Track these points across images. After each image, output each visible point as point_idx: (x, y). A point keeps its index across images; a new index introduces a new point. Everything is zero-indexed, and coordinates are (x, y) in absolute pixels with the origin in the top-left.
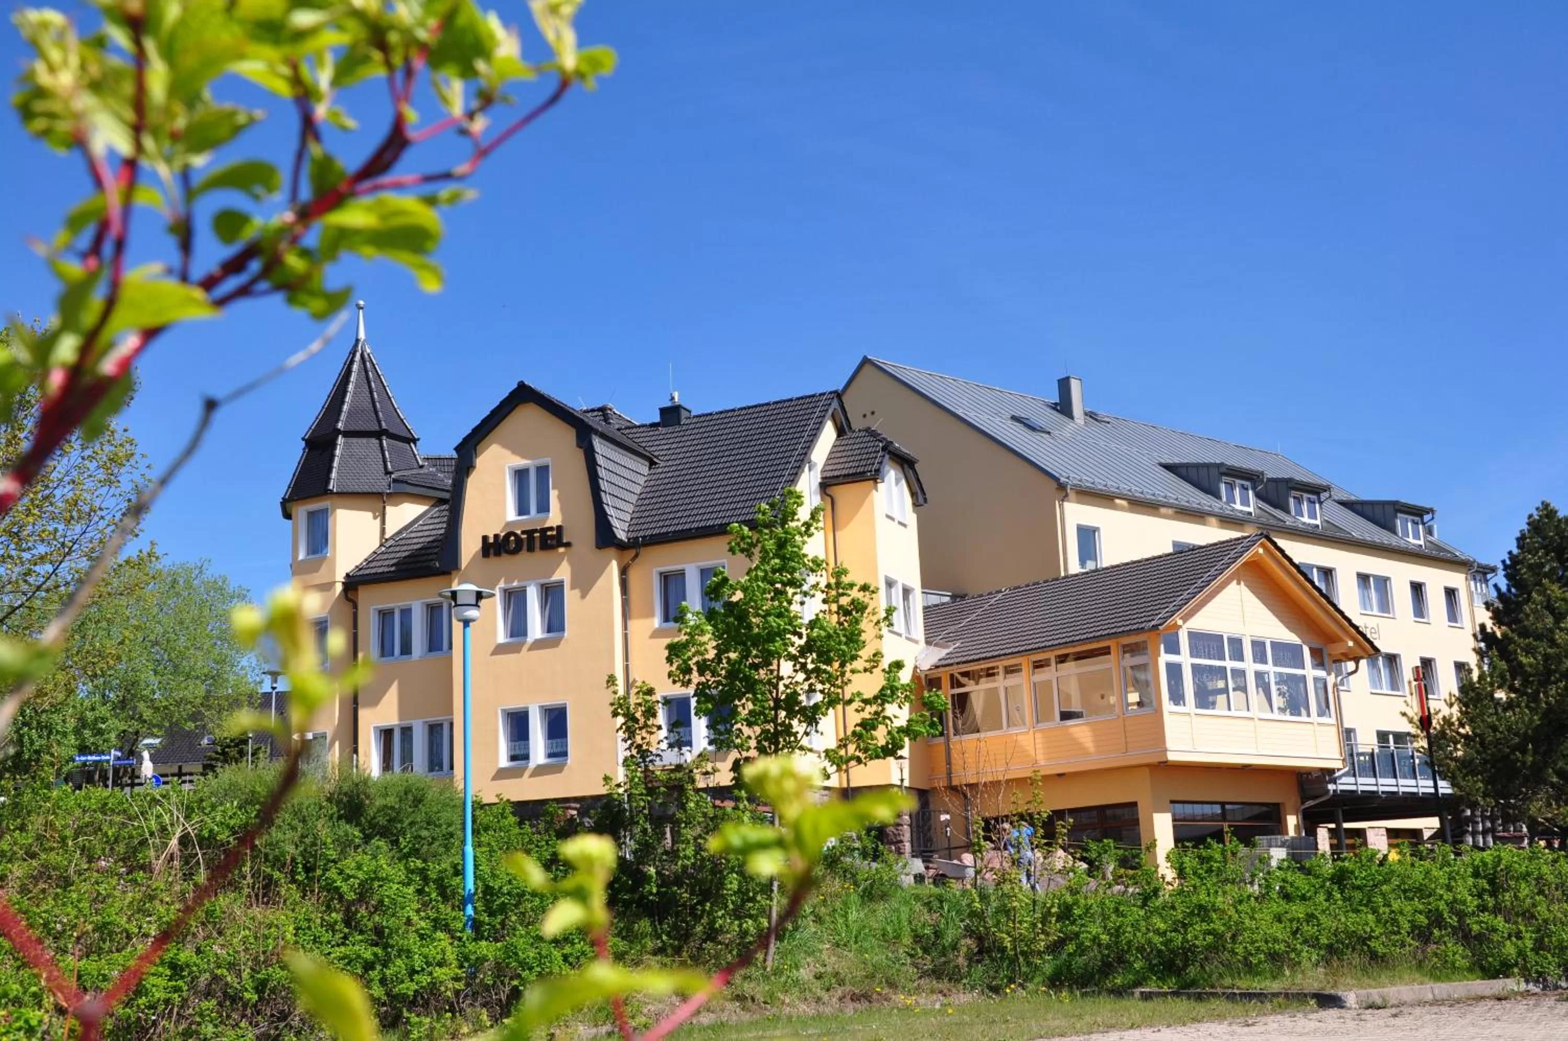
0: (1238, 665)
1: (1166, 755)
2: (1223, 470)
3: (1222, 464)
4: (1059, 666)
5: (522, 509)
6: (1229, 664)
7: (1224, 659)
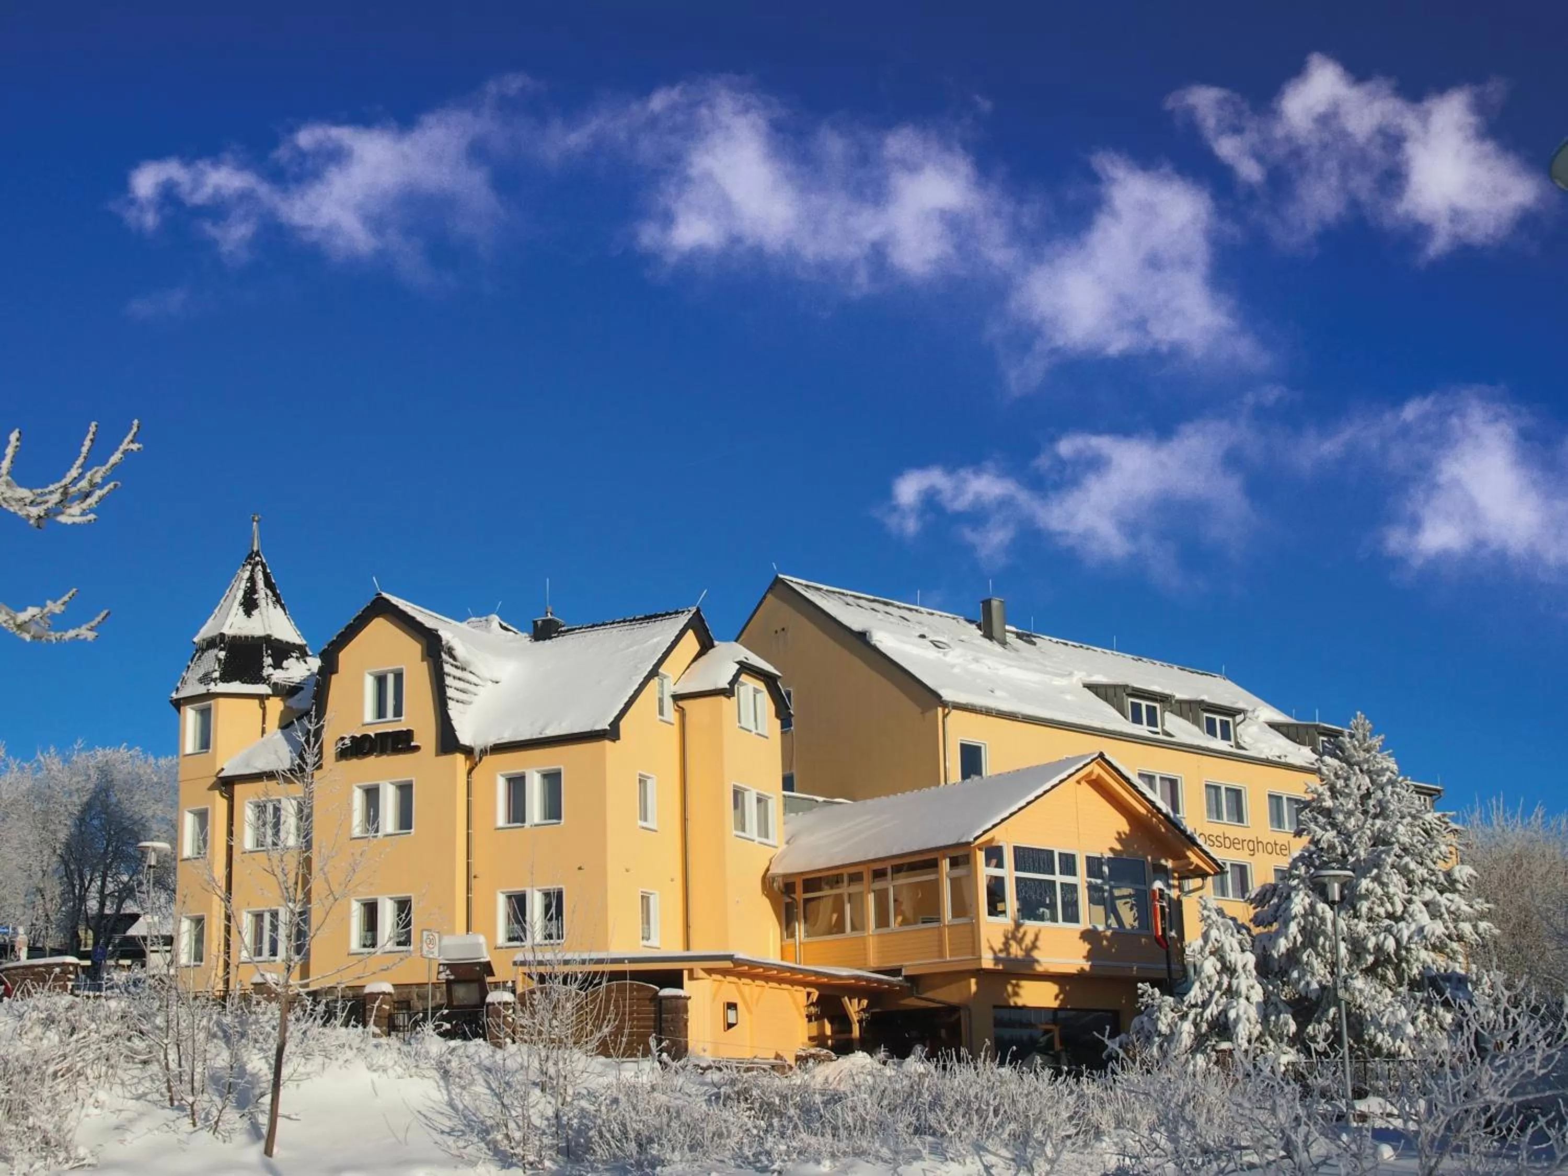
0: (1069, 879)
1: (980, 963)
2: (1129, 691)
3: (1127, 686)
4: (895, 876)
5: (381, 712)
6: (1059, 878)
7: (1053, 873)
